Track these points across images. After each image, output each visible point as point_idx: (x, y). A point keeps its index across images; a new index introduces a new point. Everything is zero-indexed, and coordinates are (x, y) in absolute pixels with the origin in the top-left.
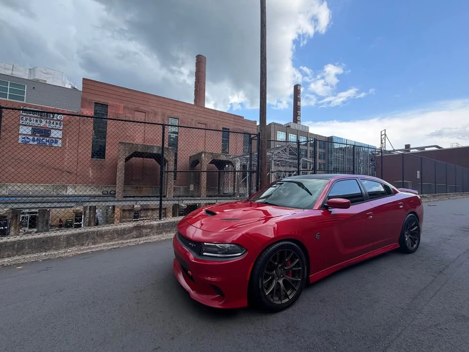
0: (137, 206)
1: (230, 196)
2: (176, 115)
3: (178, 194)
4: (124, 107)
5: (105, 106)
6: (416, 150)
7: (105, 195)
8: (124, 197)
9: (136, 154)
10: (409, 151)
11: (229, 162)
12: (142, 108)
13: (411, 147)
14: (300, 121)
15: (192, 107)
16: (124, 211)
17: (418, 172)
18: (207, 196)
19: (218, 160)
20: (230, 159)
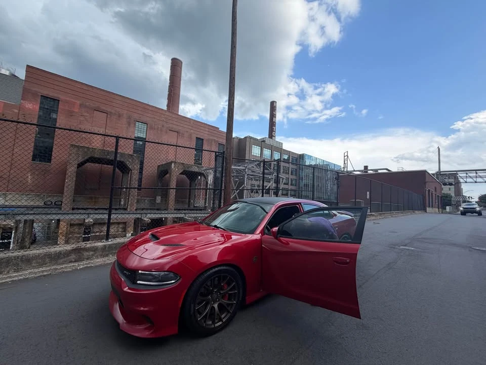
0: (89, 220)
1: (201, 210)
2: (144, 119)
3: (142, 206)
4: (81, 105)
5: (56, 101)
6: (371, 172)
7: (46, 206)
8: (73, 209)
9: (92, 160)
10: (367, 172)
11: (201, 174)
12: (103, 108)
13: (369, 168)
14: (275, 137)
15: (164, 113)
16: (72, 225)
17: (368, 193)
18: (175, 209)
19: (189, 171)
20: (202, 170)
